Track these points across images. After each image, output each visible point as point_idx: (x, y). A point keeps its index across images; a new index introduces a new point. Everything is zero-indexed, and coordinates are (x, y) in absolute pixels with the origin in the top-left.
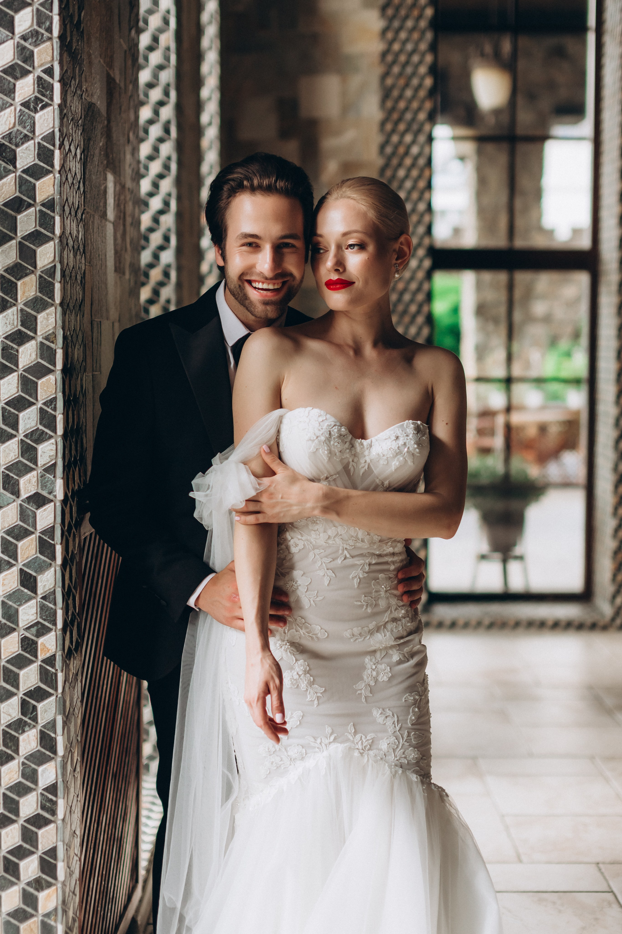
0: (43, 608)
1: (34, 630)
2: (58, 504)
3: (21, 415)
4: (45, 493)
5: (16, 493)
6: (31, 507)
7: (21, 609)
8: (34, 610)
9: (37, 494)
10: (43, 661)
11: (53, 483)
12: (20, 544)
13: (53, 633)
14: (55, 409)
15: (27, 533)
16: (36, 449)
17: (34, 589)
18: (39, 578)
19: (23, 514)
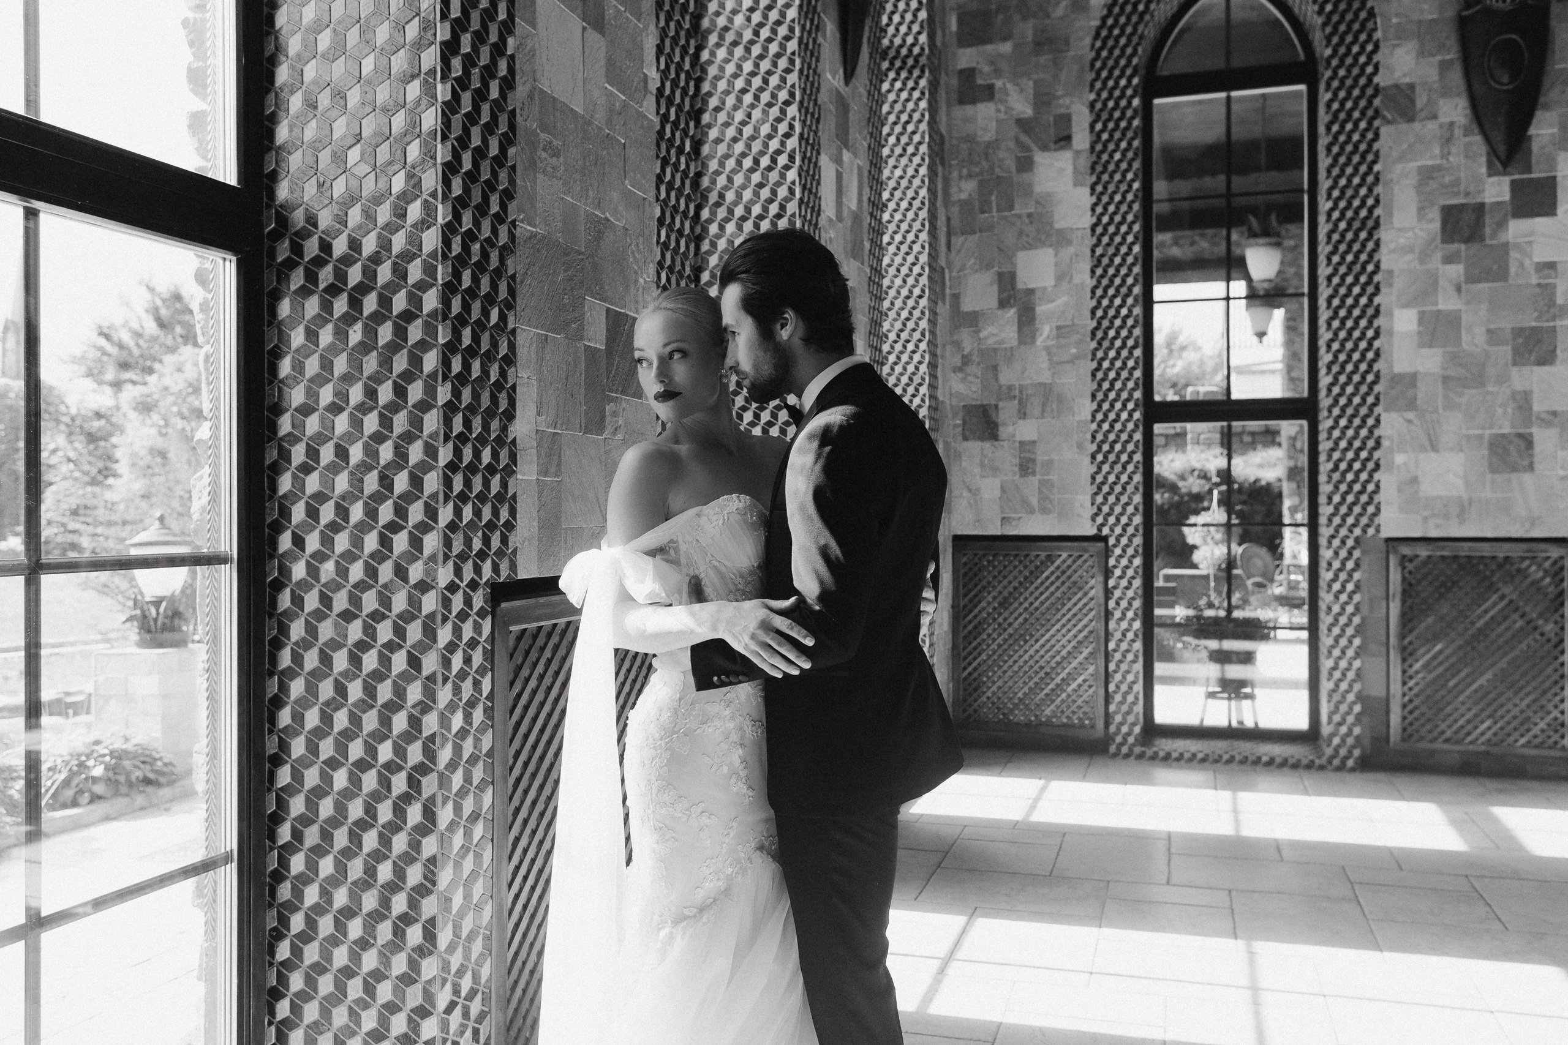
3: (410, 508)
5: (406, 581)
6: (417, 593)
9: (422, 581)
16: (421, 540)
19: (411, 601)
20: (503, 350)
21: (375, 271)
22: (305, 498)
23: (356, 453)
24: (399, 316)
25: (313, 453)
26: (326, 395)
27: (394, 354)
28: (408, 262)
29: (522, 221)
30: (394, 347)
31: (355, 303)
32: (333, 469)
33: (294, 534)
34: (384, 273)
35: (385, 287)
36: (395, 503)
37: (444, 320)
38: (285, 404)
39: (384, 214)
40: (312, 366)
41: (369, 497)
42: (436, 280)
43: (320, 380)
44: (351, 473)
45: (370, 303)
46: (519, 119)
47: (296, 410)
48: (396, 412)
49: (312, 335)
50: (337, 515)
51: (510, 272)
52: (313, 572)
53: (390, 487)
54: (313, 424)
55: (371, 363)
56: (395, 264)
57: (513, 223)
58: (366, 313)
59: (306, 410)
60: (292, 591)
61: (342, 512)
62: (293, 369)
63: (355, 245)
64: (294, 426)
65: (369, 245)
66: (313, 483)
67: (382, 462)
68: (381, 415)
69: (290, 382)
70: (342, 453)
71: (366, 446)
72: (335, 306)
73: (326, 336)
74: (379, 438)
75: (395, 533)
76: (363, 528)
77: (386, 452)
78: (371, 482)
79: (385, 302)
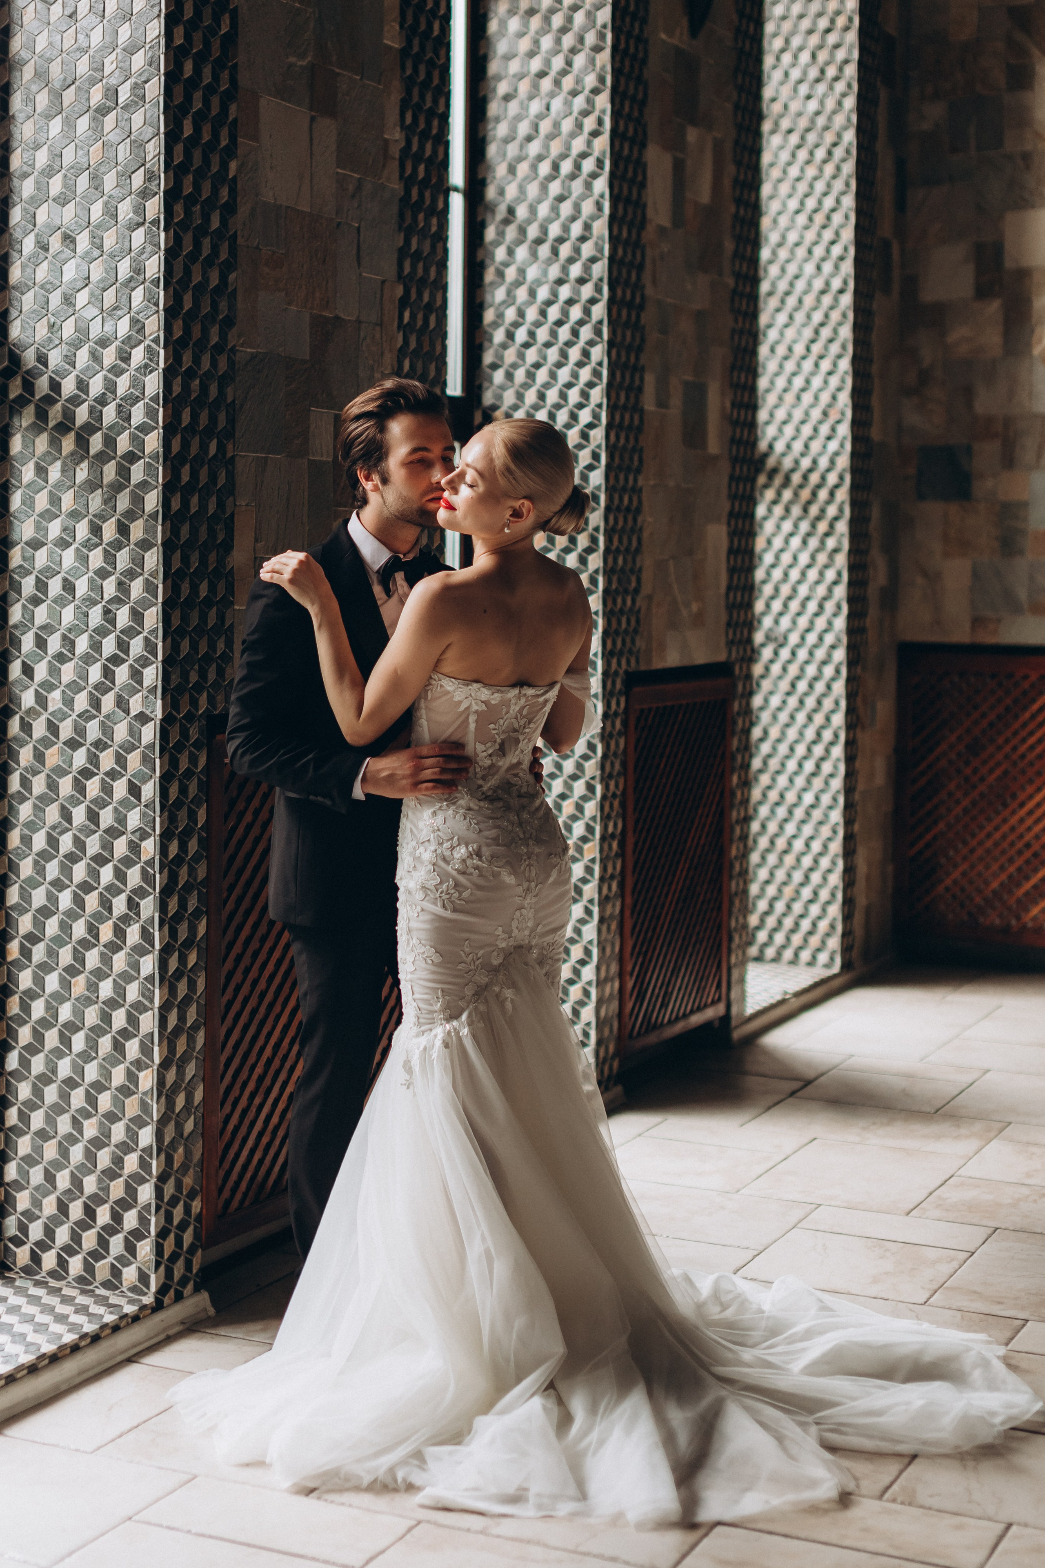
0: (143, 815)
1: (138, 834)
2: (158, 722)
3: (132, 642)
4: (148, 713)
5: (127, 712)
6: (137, 724)
7: (129, 815)
8: (138, 817)
9: (142, 712)
10: (145, 863)
11: (155, 704)
12: (129, 757)
13: (152, 838)
14: (156, 637)
15: (133, 748)
16: (142, 673)
17: (138, 797)
18: (143, 788)
19: (132, 732)
20: (222, 480)
21: (101, 412)
22: (34, 630)
23: (82, 587)
24: (123, 457)
25: (42, 586)
26: (55, 529)
27: (118, 493)
28: (132, 405)
29: (242, 345)
30: (117, 487)
31: (82, 442)
32: (60, 602)
33: (24, 664)
34: (110, 414)
35: (110, 428)
36: (118, 637)
37: (164, 462)
38: (15, 537)
39: (109, 356)
40: (42, 501)
41: (93, 631)
42: (157, 423)
43: (48, 515)
44: (78, 607)
45: (96, 443)
46: (240, 241)
47: (27, 543)
48: (120, 549)
49: (41, 471)
50: (63, 646)
51: (230, 399)
52: (42, 701)
53: (113, 622)
54: (41, 558)
55: (96, 501)
56: (120, 406)
57: (233, 350)
58: (92, 452)
59: (36, 544)
60: (22, 719)
61: (69, 642)
62: (24, 503)
63: (82, 386)
64: (24, 559)
65: (96, 386)
66: (41, 614)
67: (106, 597)
68: (105, 550)
69: (22, 516)
70: (69, 587)
71: (91, 581)
72: (64, 444)
73: (55, 472)
74: (103, 574)
75: (118, 666)
76: (88, 660)
77: (110, 587)
78: (96, 616)
79: (110, 442)
